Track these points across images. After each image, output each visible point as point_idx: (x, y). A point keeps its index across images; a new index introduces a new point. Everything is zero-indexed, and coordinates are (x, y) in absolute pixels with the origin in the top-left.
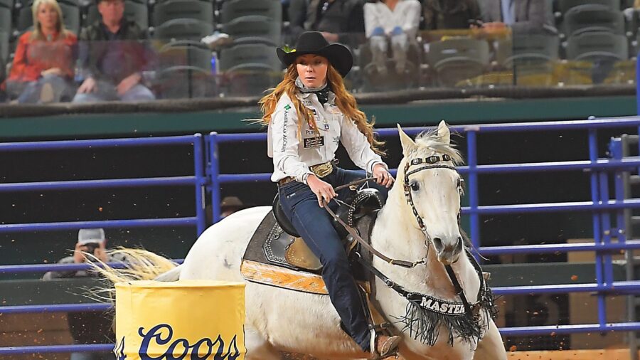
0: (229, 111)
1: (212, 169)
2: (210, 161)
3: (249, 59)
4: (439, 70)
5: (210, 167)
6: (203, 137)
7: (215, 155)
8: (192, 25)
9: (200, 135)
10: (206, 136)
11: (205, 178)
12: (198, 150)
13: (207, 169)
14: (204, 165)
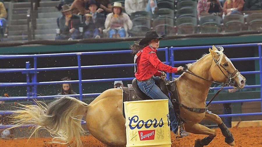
0: (178, 39)
1: (172, 59)
2: (171, 57)
3: (186, 22)
4: (251, 24)
5: (171, 58)
6: (168, 49)
7: (173, 55)
8: (167, 10)
9: (167, 48)
10: (169, 48)
11: (169, 62)
12: (167, 53)
13: (170, 59)
14: (169, 58)
